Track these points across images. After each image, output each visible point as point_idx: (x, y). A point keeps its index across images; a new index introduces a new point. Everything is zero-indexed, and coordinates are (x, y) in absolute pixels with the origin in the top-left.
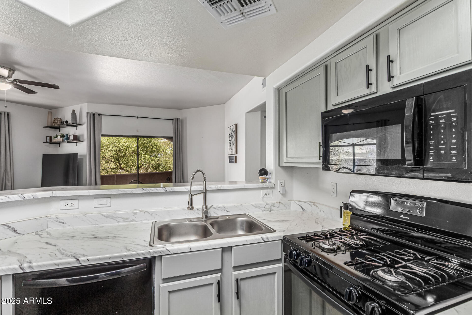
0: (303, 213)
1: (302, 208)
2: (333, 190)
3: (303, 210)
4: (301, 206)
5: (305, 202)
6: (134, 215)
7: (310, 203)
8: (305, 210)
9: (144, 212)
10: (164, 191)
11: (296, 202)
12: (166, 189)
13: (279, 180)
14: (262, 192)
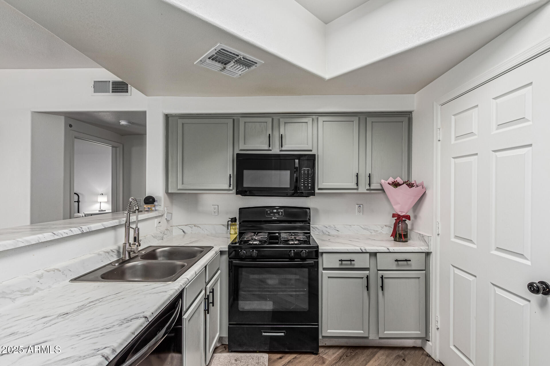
0: (184, 236)
1: (183, 231)
2: (215, 211)
3: (184, 233)
4: (182, 230)
5: (186, 225)
6: (38, 280)
7: (190, 226)
8: (186, 232)
9: (54, 271)
10: (80, 233)
11: (178, 227)
12: (83, 229)
13: (166, 207)
14: (156, 221)
